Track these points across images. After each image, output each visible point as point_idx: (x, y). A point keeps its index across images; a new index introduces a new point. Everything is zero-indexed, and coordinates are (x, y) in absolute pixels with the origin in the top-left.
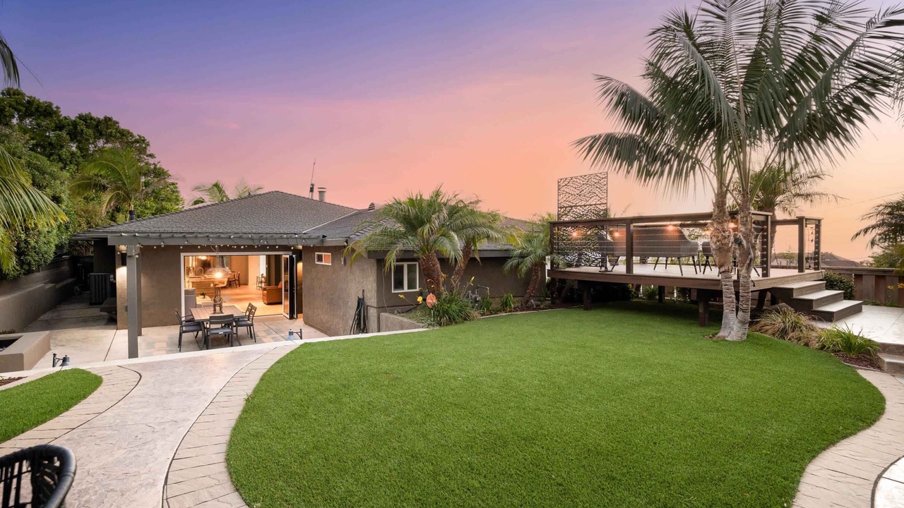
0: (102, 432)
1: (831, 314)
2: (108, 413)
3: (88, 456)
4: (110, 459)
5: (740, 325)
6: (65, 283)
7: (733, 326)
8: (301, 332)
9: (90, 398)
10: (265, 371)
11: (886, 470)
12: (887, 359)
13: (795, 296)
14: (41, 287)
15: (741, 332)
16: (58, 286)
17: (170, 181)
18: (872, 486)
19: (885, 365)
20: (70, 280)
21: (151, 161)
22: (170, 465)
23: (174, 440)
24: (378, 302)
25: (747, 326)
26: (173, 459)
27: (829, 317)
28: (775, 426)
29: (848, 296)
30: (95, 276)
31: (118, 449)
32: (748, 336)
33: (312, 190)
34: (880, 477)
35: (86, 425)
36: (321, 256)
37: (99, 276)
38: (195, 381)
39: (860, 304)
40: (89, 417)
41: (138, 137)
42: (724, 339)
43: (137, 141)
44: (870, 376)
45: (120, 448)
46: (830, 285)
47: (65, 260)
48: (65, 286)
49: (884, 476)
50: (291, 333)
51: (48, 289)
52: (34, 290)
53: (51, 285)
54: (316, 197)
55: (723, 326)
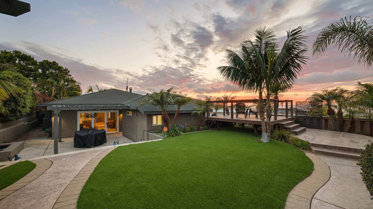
0: (29, 191)
1: (296, 132)
2: (34, 182)
3: (20, 204)
4: (29, 205)
5: (267, 137)
6: (34, 121)
7: (265, 138)
8: (118, 142)
9: (28, 175)
10: (102, 159)
11: (314, 194)
12: (314, 149)
13: (285, 126)
14: (23, 124)
15: (268, 140)
16: (30, 123)
17: (77, 84)
18: (310, 202)
19: (313, 151)
20: (36, 120)
21: (70, 77)
22: (54, 206)
23: (58, 194)
24: (148, 129)
25: (269, 137)
26: (55, 203)
27: (296, 133)
28: (278, 177)
29: (301, 126)
30: (45, 119)
31: (33, 200)
32: (270, 141)
33: (127, 88)
34: (312, 198)
35: (23, 188)
36: (129, 112)
37: (46, 119)
38: (73, 165)
39: (305, 129)
40: (26, 184)
41: (65, 69)
42: (262, 142)
43: (65, 70)
44: (309, 155)
45: (34, 199)
46: (296, 122)
47: (34, 113)
48: (33, 123)
49: (314, 197)
50: (115, 142)
51: (26, 124)
52: (20, 125)
53: (27, 123)
54: (129, 91)
55: (262, 137)
